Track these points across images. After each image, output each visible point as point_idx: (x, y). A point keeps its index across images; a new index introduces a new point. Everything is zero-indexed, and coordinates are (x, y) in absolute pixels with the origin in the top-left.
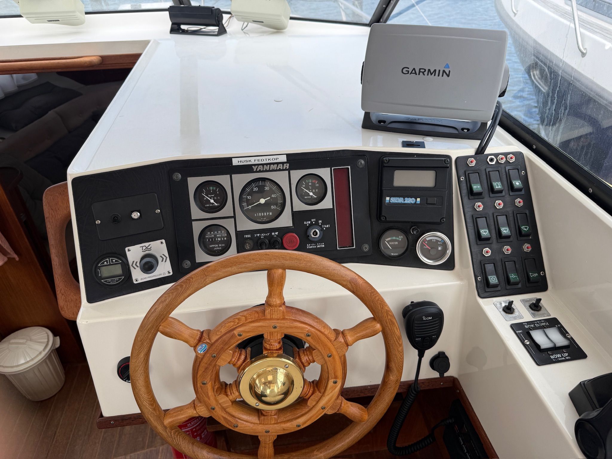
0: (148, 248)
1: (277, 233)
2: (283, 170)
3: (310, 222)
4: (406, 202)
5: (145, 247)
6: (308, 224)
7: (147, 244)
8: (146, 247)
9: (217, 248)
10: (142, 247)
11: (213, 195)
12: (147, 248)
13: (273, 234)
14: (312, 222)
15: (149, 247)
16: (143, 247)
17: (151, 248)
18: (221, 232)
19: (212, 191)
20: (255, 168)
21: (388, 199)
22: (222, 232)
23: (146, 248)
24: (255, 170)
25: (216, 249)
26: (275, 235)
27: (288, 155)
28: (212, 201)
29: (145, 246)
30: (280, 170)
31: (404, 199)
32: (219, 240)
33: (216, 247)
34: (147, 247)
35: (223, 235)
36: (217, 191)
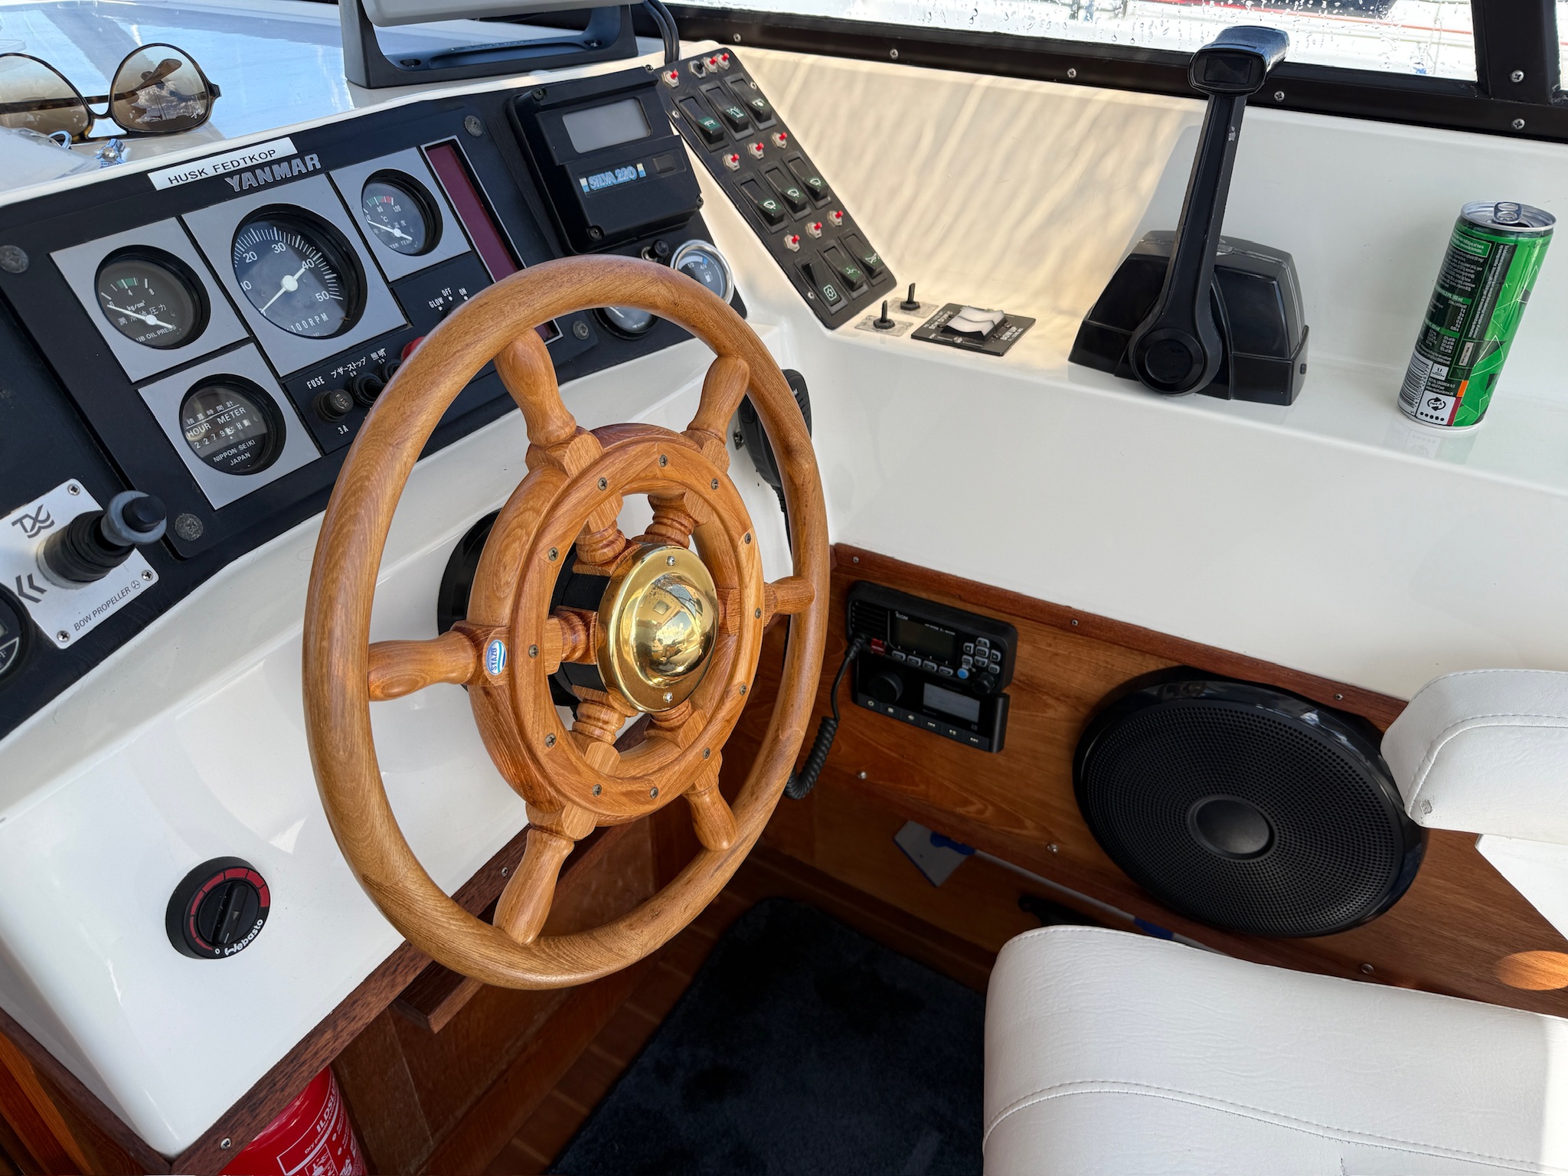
0: (40, 518)
1: (382, 352)
2: (309, 174)
3: (441, 300)
4: (621, 180)
5: (27, 519)
6: (441, 305)
7: (30, 509)
8: (31, 517)
9: (239, 458)
10: (20, 521)
11: (142, 304)
12: (35, 520)
13: (374, 356)
14: (445, 299)
15: (42, 517)
16: (24, 521)
17: (49, 516)
18: (226, 407)
19: (130, 293)
20: (233, 182)
21: (583, 182)
22: (229, 406)
23: (32, 521)
24: (237, 189)
25: (235, 461)
26: (380, 357)
27: (294, 137)
28: (151, 320)
29: (27, 516)
30: (301, 176)
31: (614, 174)
32: (229, 433)
33: (235, 456)
34: (34, 516)
35: (234, 413)
36: (146, 287)
